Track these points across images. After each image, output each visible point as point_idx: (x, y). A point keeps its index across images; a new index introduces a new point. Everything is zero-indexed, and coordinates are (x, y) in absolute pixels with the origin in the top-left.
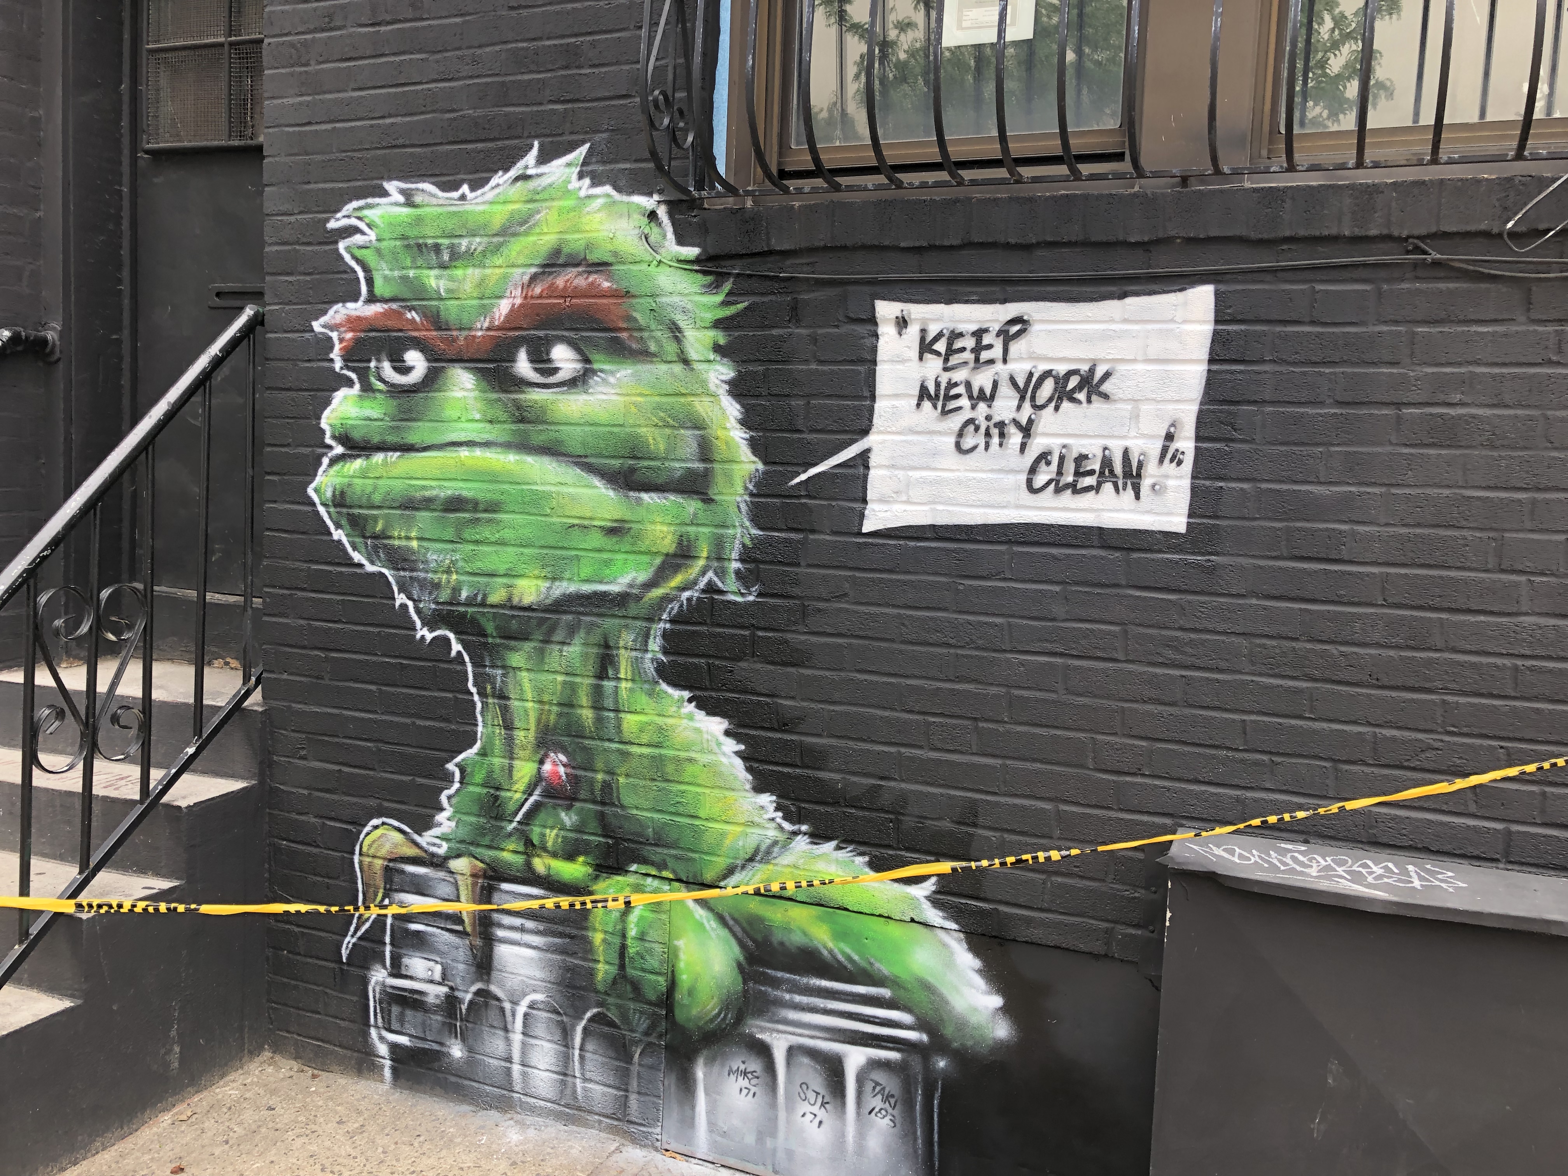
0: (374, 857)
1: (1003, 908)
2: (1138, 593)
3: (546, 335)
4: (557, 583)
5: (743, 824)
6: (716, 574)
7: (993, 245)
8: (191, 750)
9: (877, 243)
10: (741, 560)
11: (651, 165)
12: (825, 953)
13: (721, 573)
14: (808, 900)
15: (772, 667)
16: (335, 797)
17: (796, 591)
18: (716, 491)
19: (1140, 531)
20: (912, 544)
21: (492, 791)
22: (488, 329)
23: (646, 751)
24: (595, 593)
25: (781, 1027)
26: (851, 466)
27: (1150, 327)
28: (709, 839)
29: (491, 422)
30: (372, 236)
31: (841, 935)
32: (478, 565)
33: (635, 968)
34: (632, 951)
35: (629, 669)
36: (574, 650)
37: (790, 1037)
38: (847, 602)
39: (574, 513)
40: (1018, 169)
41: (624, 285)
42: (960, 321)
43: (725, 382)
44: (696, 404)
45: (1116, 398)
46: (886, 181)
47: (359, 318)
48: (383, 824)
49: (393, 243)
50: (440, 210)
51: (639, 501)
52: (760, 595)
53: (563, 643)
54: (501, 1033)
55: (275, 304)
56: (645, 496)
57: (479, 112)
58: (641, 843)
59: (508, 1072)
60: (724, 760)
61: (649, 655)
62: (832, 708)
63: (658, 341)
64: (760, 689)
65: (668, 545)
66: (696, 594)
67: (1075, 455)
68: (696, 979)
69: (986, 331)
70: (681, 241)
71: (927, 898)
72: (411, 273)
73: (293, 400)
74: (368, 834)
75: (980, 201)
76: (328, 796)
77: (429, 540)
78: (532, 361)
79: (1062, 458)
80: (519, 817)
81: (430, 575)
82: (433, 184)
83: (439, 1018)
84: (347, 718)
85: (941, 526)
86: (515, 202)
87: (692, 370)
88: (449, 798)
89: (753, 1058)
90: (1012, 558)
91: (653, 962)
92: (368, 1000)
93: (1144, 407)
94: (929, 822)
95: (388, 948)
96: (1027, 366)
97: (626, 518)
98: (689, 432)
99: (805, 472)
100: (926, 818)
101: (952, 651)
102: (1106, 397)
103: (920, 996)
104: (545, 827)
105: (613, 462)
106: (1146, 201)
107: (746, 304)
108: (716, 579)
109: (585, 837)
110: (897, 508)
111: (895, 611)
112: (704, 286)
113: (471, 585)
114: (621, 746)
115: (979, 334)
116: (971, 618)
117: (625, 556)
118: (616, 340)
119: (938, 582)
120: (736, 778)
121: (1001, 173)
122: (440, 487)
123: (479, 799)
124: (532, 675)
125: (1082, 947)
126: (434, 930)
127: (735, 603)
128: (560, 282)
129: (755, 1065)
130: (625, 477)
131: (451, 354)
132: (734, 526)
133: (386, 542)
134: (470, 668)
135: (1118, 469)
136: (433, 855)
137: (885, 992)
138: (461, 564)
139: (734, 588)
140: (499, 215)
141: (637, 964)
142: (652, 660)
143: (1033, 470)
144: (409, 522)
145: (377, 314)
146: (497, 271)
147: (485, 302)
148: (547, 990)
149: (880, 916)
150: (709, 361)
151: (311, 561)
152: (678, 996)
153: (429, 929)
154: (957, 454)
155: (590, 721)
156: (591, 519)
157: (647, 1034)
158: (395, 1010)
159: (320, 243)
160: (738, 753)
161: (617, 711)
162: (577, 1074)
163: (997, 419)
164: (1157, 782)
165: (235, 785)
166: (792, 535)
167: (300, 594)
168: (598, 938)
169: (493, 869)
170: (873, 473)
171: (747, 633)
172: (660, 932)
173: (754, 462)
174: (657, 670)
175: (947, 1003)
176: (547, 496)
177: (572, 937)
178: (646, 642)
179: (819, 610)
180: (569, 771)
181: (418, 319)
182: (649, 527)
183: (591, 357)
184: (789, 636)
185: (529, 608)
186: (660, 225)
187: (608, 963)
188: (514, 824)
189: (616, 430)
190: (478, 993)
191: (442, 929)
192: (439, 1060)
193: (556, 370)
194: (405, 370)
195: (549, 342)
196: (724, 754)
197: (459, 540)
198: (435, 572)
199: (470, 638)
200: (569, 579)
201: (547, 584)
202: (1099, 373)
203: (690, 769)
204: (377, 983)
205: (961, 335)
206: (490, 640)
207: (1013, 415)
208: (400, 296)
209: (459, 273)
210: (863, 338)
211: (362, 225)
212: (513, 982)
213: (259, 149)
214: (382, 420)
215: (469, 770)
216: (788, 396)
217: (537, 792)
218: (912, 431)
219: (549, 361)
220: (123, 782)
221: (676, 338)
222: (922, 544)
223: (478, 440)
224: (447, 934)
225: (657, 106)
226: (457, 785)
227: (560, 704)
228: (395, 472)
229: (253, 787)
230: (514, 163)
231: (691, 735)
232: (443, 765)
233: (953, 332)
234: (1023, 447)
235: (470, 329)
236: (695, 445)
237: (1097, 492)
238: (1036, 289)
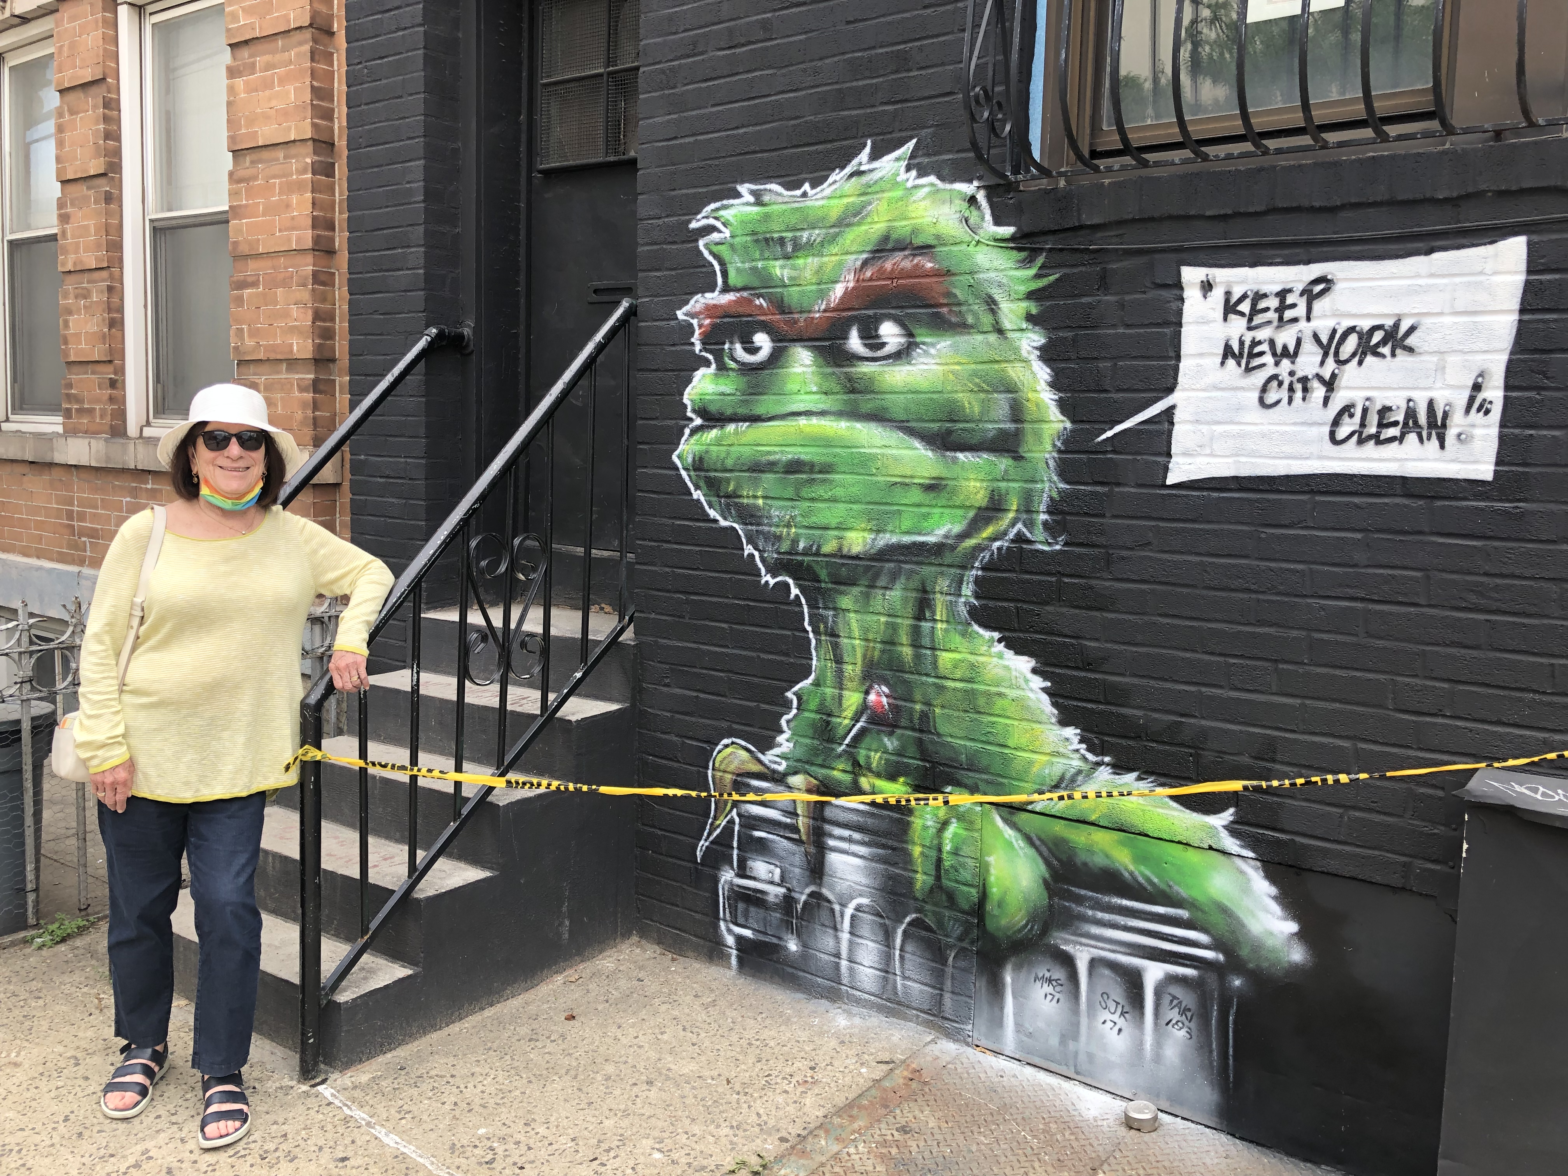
0: (725, 772)
1: (1298, 839)
2: (1441, 540)
3: (875, 314)
4: (881, 535)
5: (1049, 754)
6: (1025, 525)
7: (1298, 209)
8: (578, 675)
9: (1183, 213)
10: (1049, 512)
11: (971, 155)
12: (1126, 875)
13: (1030, 524)
14: (1110, 825)
15: (1077, 611)
16: (693, 719)
17: (1102, 540)
18: (1026, 449)
19: (1444, 480)
20: (1215, 495)
21: (824, 717)
22: (825, 311)
23: (959, 685)
24: (914, 544)
25: (1084, 940)
26: (1156, 423)
27: (1457, 280)
28: (1017, 765)
29: (826, 393)
30: (727, 233)
31: (1141, 858)
32: (814, 519)
33: (950, 880)
34: (947, 864)
35: (944, 611)
36: (895, 595)
37: (1092, 950)
38: (1151, 550)
39: (896, 473)
40: (1323, 135)
41: (945, 265)
42: (1264, 283)
43: (1036, 348)
44: (1010, 370)
45: (1421, 351)
46: (1193, 156)
47: (715, 306)
48: (733, 743)
49: (745, 239)
50: (784, 207)
51: (955, 460)
52: (1066, 544)
53: (886, 588)
54: (831, 931)
55: (646, 296)
56: (961, 456)
57: (820, 117)
58: (956, 768)
59: (837, 966)
60: (1031, 695)
61: (963, 600)
62: (1135, 649)
63: (975, 315)
64: (1066, 631)
65: (980, 498)
66: (1006, 544)
67: (1378, 407)
68: (1005, 892)
69: (1290, 291)
70: (997, 222)
71: (1225, 827)
72: (760, 264)
73: (660, 379)
74: (719, 752)
75: (1284, 168)
76: (687, 718)
77: (772, 498)
78: (862, 337)
79: (1365, 411)
80: (847, 741)
81: (773, 529)
82: (779, 184)
83: (778, 915)
84: (703, 651)
85: (1244, 478)
86: (849, 196)
87: (1006, 338)
88: (788, 722)
89: (1058, 967)
90: (1314, 508)
91: (966, 875)
92: (718, 896)
93: (1451, 359)
94: (1227, 757)
95: (735, 852)
96: (1331, 323)
97: (943, 476)
98: (1003, 396)
99: (1111, 429)
100: (1225, 753)
101: (1254, 596)
102: (1410, 350)
103: (1216, 918)
104: (870, 750)
105: (932, 425)
106: (1456, 157)
107: (1057, 276)
108: (1024, 530)
109: (906, 760)
110: (1201, 461)
111: (1198, 559)
112: (1019, 261)
113: (808, 537)
114: (937, 681)
115: (1282, 294)
116: (1273, 565)
117: (941, 510)
118: (937, 315)
119: (1241, 531)
120: (1042, 711)
121: (1306, 140)
122: (782, 452)
123: (813, 724)
124: (859, 616)
125: (1378, 879)
126: (774, 837)
127: (1043, 552)
128: (888, 265)
129: (1059, 974)
130: (943, 439)
131: (793, 334)
132: (1043, 481)
133: (737, 500)
134: (806, 610)
135: (1423, 419)
136: (774, 771)
137: (1184, 914)
138: (799, 519)
139: (1042, 538)
140: (836, 208)
141: (951, 876)
142: (965, 604)
143: (1336, 422)
144: (756, 483)
145: (730, 302)
146: (834, 258)
147: (823, 286)
148: (871, 895)
149: (1179, 842)
150: (1022, 330)
151: (675, 518)
152: (989, 907)
153: (770, 836)
154: (1260, 408)
155: (909, 657)
156: (912, 477)
157: (960, 939)
158: (741, 906)
159: (683, 242)
160: (1044, 690)
161: (933, 649)
162: (898, 972)
163: (1300, 374)
164: (1459, 723)
165: (614, 707)
166: (1099, 489)
167: (665, 545)
168: (917, 851)
169: (824, 785)
170: (1176, 428)
171: (1054, 579)
172: (973, 848)
173: (1062, 421)
174: (969, 613)
175: (1243, 926)
176: (873, 458)
177: (894, 849)
178: (960, 587)
179: (1123, 558)
180: (891, 701)
181: (765, 305)
182: (964, 483)
183: (914, 331)
184: (1093, 582)
185: (857, 557)
186: (979, 208)
187: (925, 873)
188: (843, 747)
189: (935, 396)
190: (812, 895)
191: (781, 836)
192: (778, 952)
193: (883, 345)
194: (754, 350)
195: (877, 321)
196: (1031, 690)
197: (798, 498)
198: (778, 526)
199: (806, 583)
200: (891, 532)
201: (873, 536)
202: (1404, 328)
203: (1000, 703)
204: (725, 882)
205: (1265, 296)
206: (823, 585)
207: (1316, 370)
208: (750, 285)
209: (800, 262)
210: (1169, 302)
211: (718, 224)
212: (842, 886)
213: (633, 162)
214: (733, 395)
215: (805, 698)
216: (1096, 358)
217: (863, 719)
218: (1216, 388)
219: (878, 336)
220: (525, 701)
221: (992, 310)
222: (1225, 495)
223: (814, 410)
224: (785, 842)
225: (977, 102)
226: (794, 711)
227: (882, 642)
228: (744, 440)
229: (625, 709)
230: (850, 161)
231: (1001, 672)
232: (783, 694)
233: (1257, 293)
234: (1326, 401)
235: (810, 312)
236: (1007, 408)
237: (1401, 442)
238: (1342, 249)
